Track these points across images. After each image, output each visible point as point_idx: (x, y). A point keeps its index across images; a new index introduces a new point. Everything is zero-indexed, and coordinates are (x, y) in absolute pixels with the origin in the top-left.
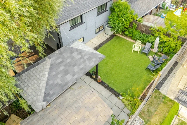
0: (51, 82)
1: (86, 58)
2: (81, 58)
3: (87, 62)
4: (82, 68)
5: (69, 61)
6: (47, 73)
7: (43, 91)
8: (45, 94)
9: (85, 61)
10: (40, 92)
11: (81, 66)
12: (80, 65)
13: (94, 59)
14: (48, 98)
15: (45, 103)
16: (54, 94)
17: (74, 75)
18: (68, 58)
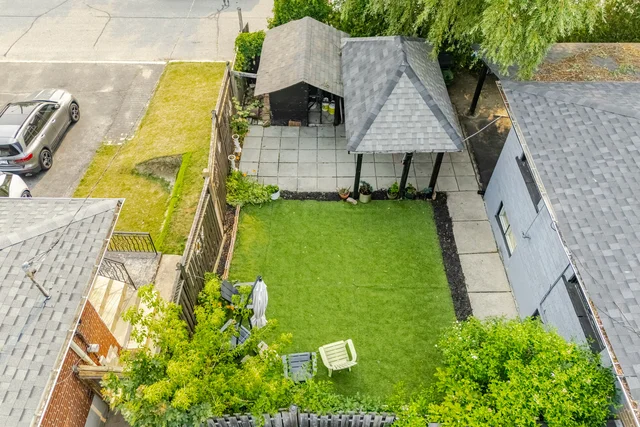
0: (363, 47)
1: (368, 101)
2: (372, 91)
3: (360, 104)
5: (378, 68)
6: (376, 39)
7: (358, 40)
8: (355, 42)
9: (363, 99)
12: (362, 88)
13: (356, 120)
14: (347, 47)
15: (344, 44)
16: (346, 54)
18: (383, 67)
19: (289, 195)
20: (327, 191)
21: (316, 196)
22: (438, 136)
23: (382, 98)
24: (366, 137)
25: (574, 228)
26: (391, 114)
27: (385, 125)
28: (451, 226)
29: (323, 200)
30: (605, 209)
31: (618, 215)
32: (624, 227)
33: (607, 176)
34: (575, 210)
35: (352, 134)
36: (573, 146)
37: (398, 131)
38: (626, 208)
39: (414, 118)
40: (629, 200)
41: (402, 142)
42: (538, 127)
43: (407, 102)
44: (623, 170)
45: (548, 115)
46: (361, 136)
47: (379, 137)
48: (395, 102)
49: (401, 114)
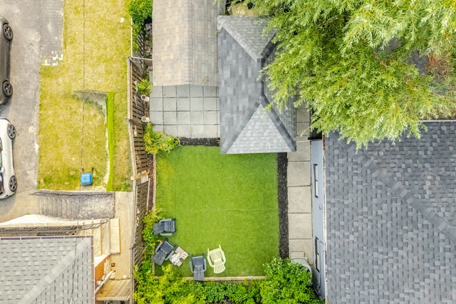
0: (234, 47)
2: (238, 108)
3: (229, 115)
4: (226, 101)
5: (243, 86)
6: (244, 46)
7: (231, 33)
8: (228, 33)
9: (232, 112)
10: (233, 30)
11: (229, 102)
12: (232, 99)
14: (222, 35)
15: (219, 28)
16: (222, 44)
17: (226, 83)
18: (247, 89)
19: (186, 142)
21: (204, 142)
22: (280, 145)
23: (244, 121)
24: (234, 146)
25: (333, 257)
26: (250, 131)
27: (246, 139)
28: (287, 165)
29: (208, 145)
30: (351, 250)
31: (356, 256)
32: (356, 263)
33: (360, 229)
34: (337, 246)
35: (224, 141)
36: (350, 201)
37: (254, 142)
38: (361, 253)
39: (265, 134)
40: (365, 248)
41: (257, 149)
42: (336, 177)
43: (261, 124)
44: (369, 227)
45: (345, 168)
47: (242, 146)
48: (253, 124)
49: (257, 131)
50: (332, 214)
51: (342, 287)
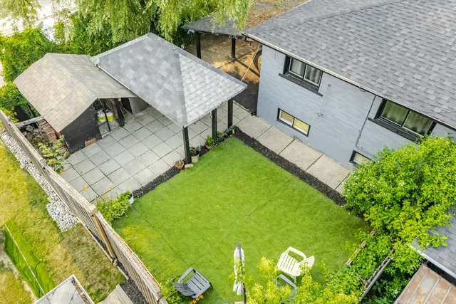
1: (166, 86)
2: (163, 78)
3: (160, 91)
4: (147, 88)
8: (108, 55)
9: (160, 87)
13: (168, 103)
14: (104, 61)
15: (97, 61)
18: (157, 58)
19: (139, 194)
20: (165, 171)
21: (160, 180)
22: (229, 86)
24: (188, 110)
26: (191, 86)
27: (194, 95)
28: (258, 142)
29: (168, 179)
30: (375, 65)
31: (384, 64)
32: (393, 68)
33: (358, 49)
35: (175, 113)
36: (324, 44)
37: (204, 95)
39: (208, 81)
41: (212, 101)
42: (294, 45)
43: (195, 72)
44: (361, 42)
45: (292, 36)
46: (184, 111)
47: (196, 105)
48: (188, 76)
49: (197, 82)
50: (326, 62)
51: (414, 91)
